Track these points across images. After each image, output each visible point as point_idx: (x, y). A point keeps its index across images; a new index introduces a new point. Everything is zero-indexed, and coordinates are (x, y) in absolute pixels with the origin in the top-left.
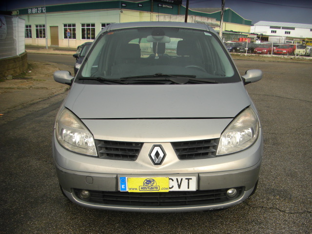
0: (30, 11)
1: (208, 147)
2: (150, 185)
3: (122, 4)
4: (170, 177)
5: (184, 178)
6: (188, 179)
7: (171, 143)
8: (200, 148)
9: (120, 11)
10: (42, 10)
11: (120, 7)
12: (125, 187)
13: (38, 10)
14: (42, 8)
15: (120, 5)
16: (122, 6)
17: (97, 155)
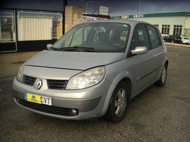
0: (134, 16)
1: (63, 84)
2: (34, 99)
3: (187, 14)
4: (42, 96)
5: (47, 98)
6: (49, 99)
7: (47, 79)
8: (59, 84)
9: (186, 18)
10: (141, 16)
11: (186, 15)
12: (27, 98)
13: (139, 16)
14: (141, 15)
15: (186, 14)
16: (187, 15)
17: (22, 82)
